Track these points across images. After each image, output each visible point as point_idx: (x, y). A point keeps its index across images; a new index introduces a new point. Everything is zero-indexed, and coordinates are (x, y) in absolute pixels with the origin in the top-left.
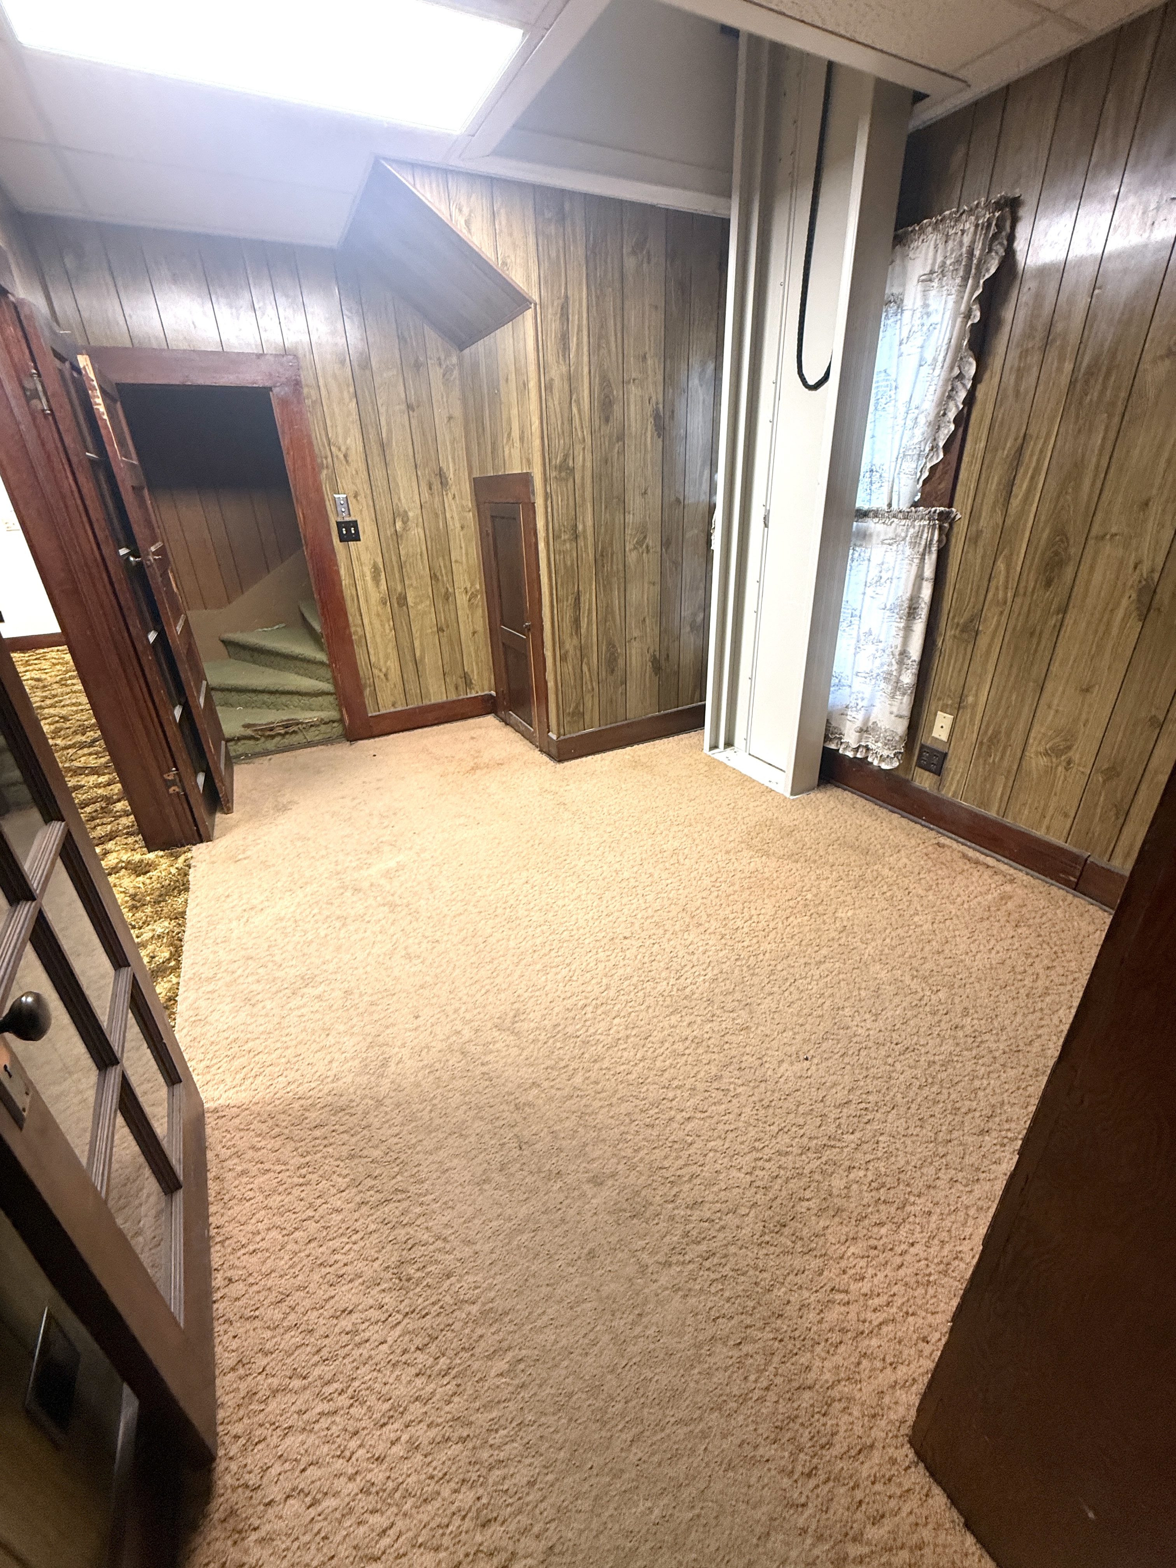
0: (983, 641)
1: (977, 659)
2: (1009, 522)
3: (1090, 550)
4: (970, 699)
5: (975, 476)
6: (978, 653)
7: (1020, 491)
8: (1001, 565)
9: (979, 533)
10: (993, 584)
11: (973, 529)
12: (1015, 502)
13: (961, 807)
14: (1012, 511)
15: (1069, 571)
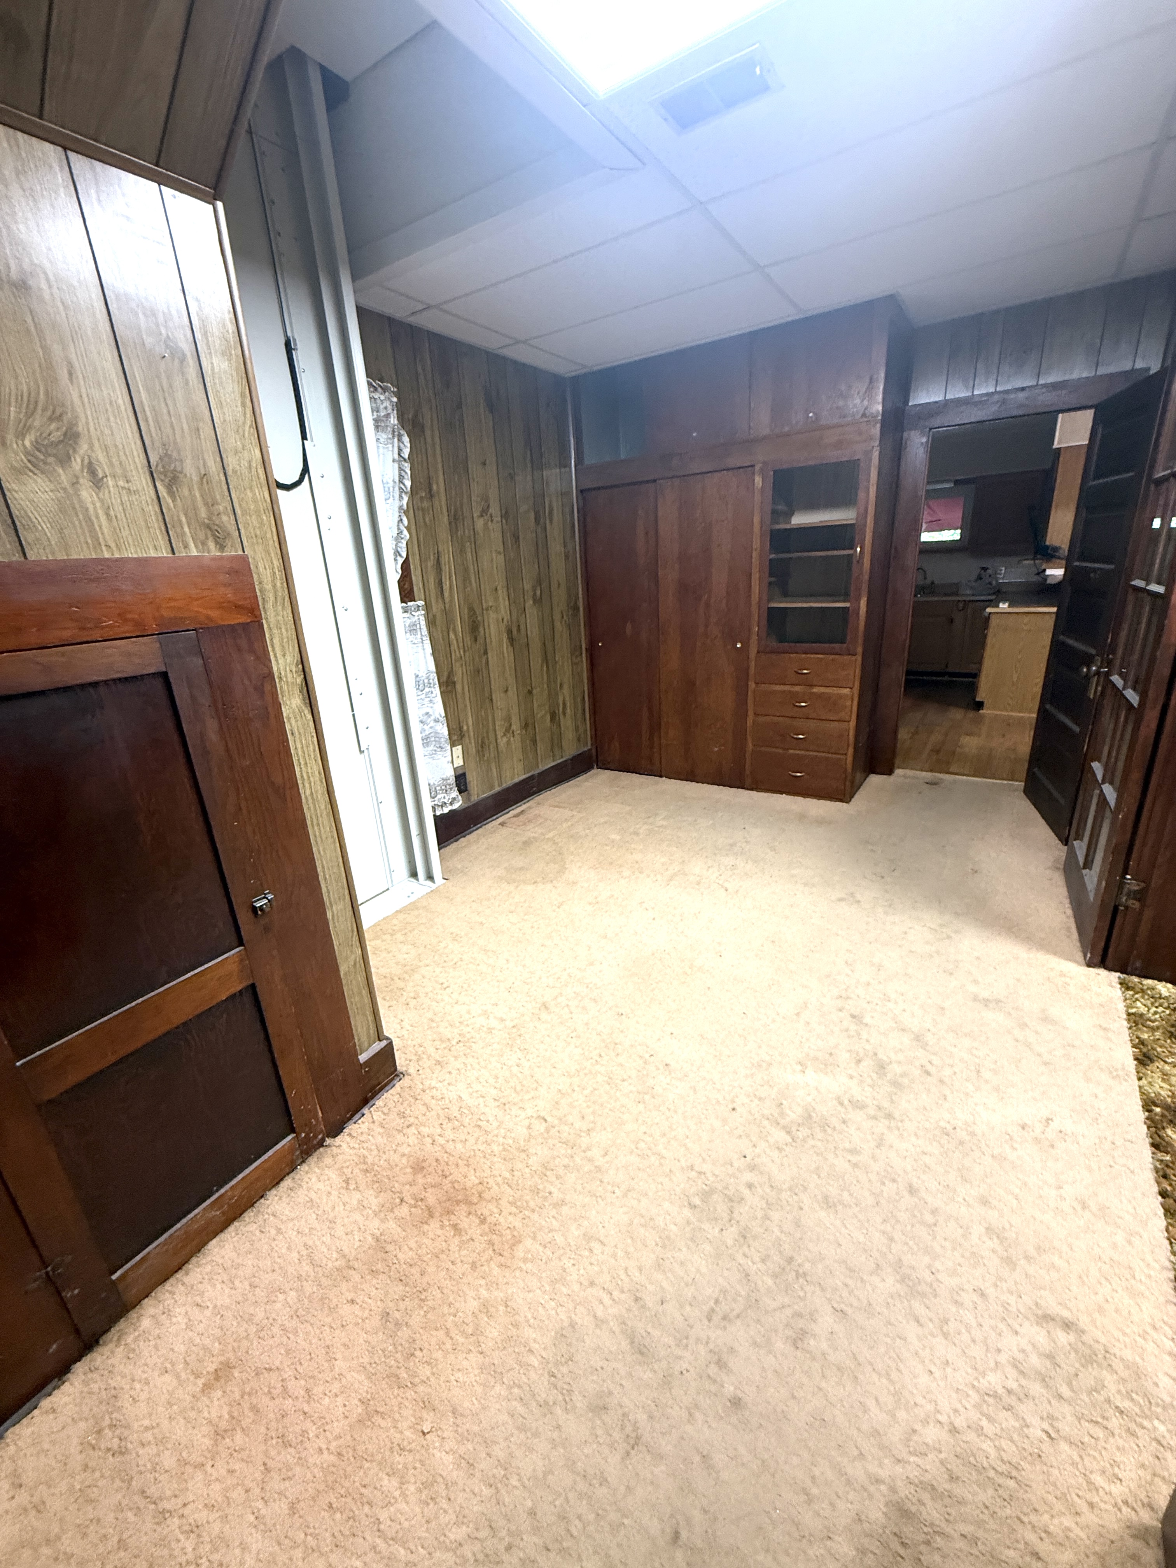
0: (459, 687)
1: (460, 700)
2: (447, 606)
3: (486, 617)
4: (465, 728)
5: (420, 577)
6: (459, 696)
7: (446, 587)
8: (452, 636)
9: (434, 616)
10: (452, 648)
11: (430, 615)
12: (446, 594)
13: (487, 798)
14: (447, 600)
15: (481, 630)
